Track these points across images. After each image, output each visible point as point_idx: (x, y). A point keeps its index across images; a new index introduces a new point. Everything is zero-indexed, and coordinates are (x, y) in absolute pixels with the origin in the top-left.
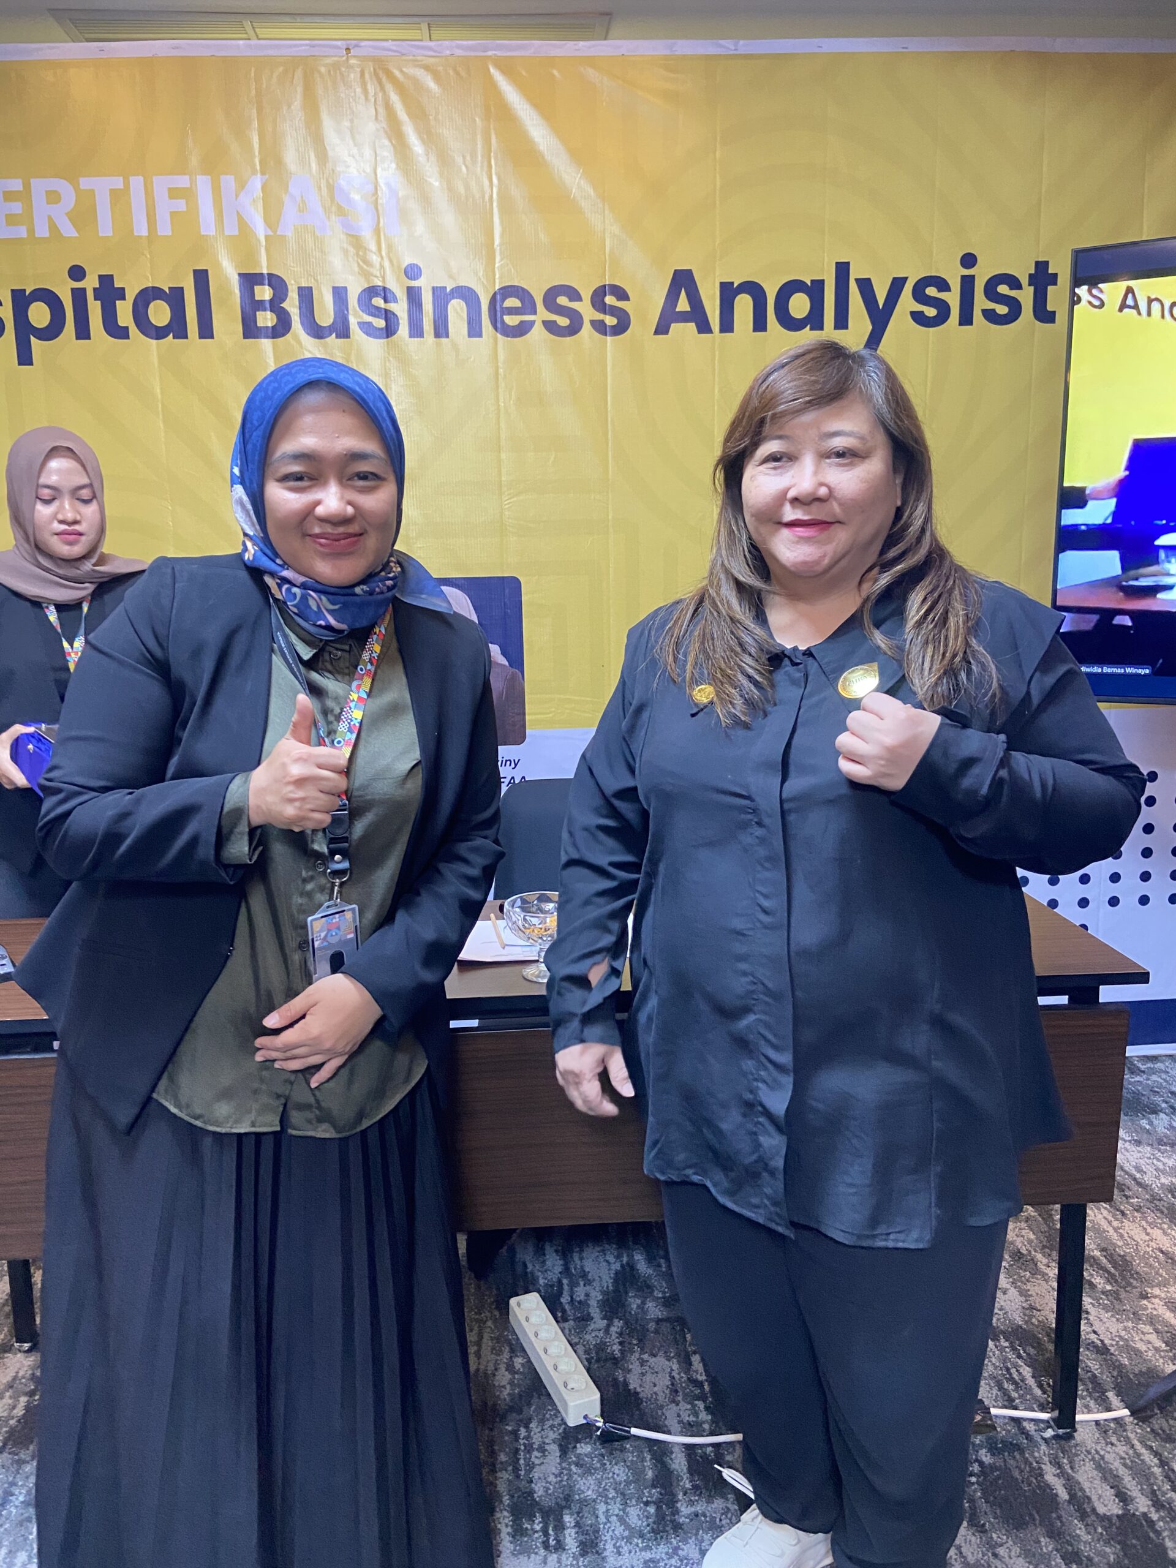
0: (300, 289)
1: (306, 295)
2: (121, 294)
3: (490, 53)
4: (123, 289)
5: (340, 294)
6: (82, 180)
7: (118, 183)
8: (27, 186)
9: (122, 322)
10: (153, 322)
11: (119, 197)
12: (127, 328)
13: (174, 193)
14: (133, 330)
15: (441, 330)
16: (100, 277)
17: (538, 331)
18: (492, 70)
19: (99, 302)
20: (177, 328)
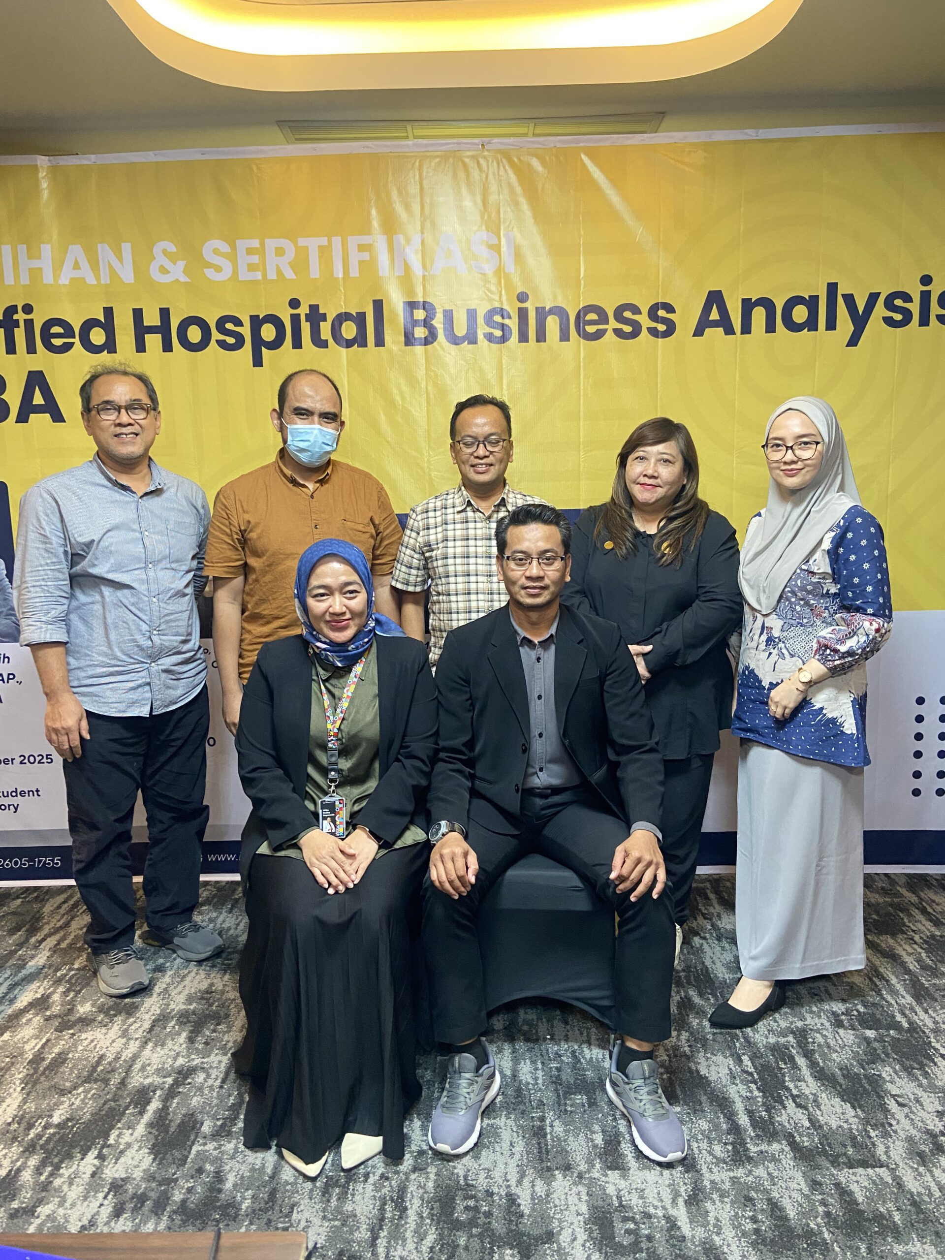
0: (445, 311)
1: (449, 316)
2: (324, 317)
3: (582, 145)
4: (325, 314)
5: (472, 314)
6: (300, 240)
7: (324, 241)
8: (263, 244)
9: (323, 337)
10: (344, 336)
11: (325, 251)
12: (327, 341)
13: (362, 248)
14: (331, 342)
15: (541, 337)
16: (310, 306)
17: (610, 336)
18: (583, 156)
19: (308, 324)
20: (360, 340)
